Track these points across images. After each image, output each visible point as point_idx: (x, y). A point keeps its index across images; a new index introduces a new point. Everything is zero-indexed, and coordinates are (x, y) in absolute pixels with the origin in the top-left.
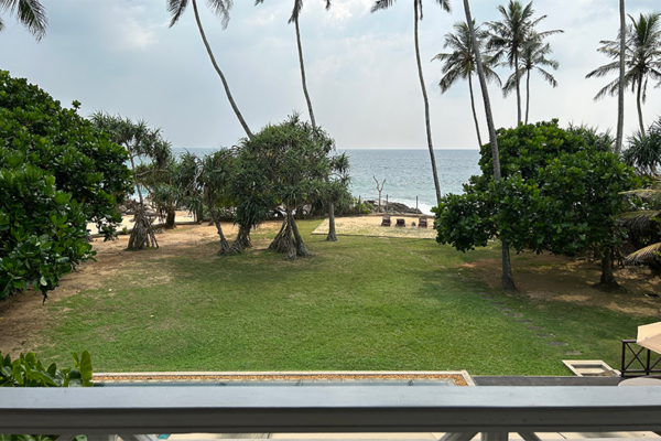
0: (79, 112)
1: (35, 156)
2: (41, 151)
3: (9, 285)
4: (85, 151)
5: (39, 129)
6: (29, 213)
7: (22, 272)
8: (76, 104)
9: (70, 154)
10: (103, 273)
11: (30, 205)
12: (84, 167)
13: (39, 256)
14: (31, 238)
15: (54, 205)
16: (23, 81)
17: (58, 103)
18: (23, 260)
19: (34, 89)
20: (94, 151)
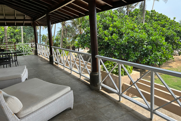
0: (175, 20)
1: (161, 33)
2: (163, 32)
3: (151, 62)
4: (175, 31)
5: (164, 26)
6: (157, 47)
7: (154, 60)
8: (174, 18)
9: (170, 32)
10: (178, 65)
11: (157, 45)
12: (174, 36)
13: (157, 57)
14: (157, 52)
15: (162, 45)
16: (161, 14)
17: (170, 19)
18: (154, 57)
19: (164, 16)
20: (178, 31)
